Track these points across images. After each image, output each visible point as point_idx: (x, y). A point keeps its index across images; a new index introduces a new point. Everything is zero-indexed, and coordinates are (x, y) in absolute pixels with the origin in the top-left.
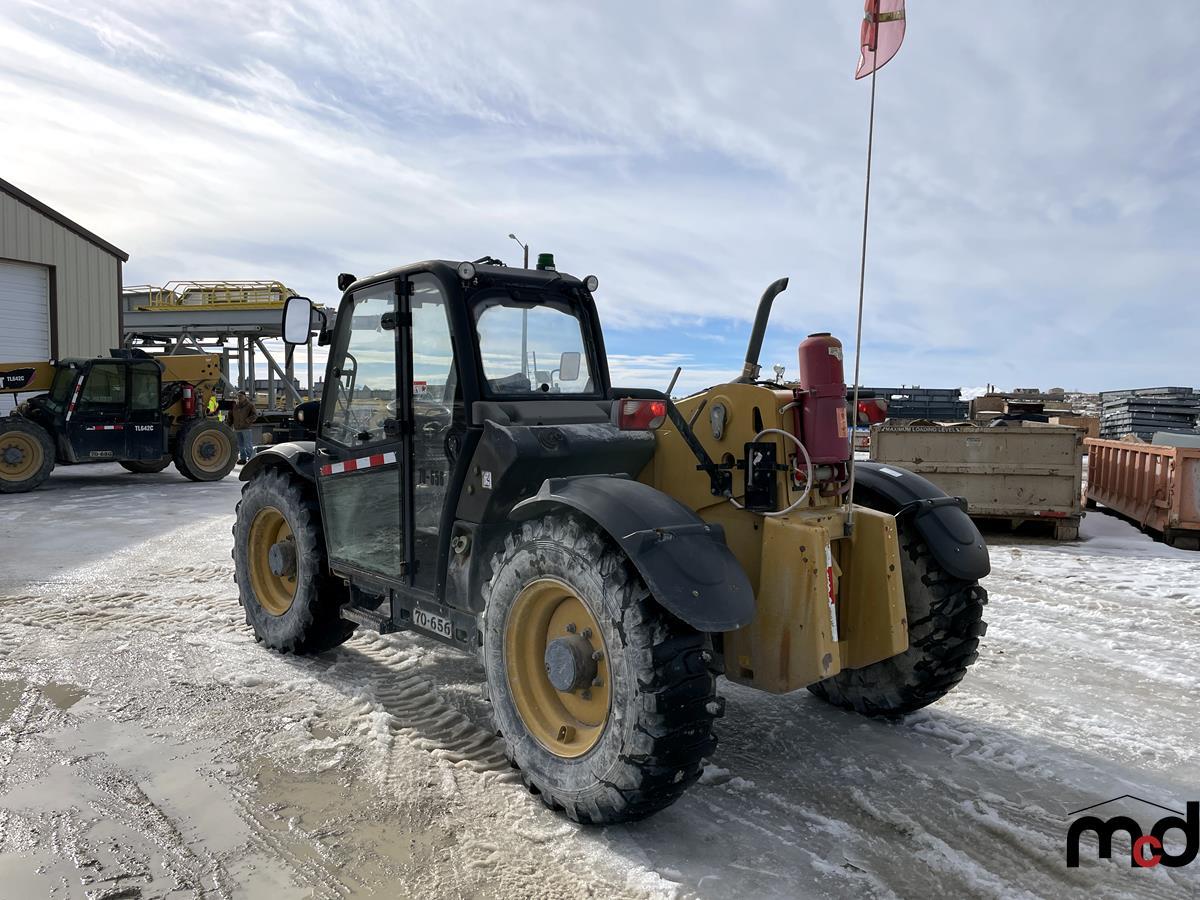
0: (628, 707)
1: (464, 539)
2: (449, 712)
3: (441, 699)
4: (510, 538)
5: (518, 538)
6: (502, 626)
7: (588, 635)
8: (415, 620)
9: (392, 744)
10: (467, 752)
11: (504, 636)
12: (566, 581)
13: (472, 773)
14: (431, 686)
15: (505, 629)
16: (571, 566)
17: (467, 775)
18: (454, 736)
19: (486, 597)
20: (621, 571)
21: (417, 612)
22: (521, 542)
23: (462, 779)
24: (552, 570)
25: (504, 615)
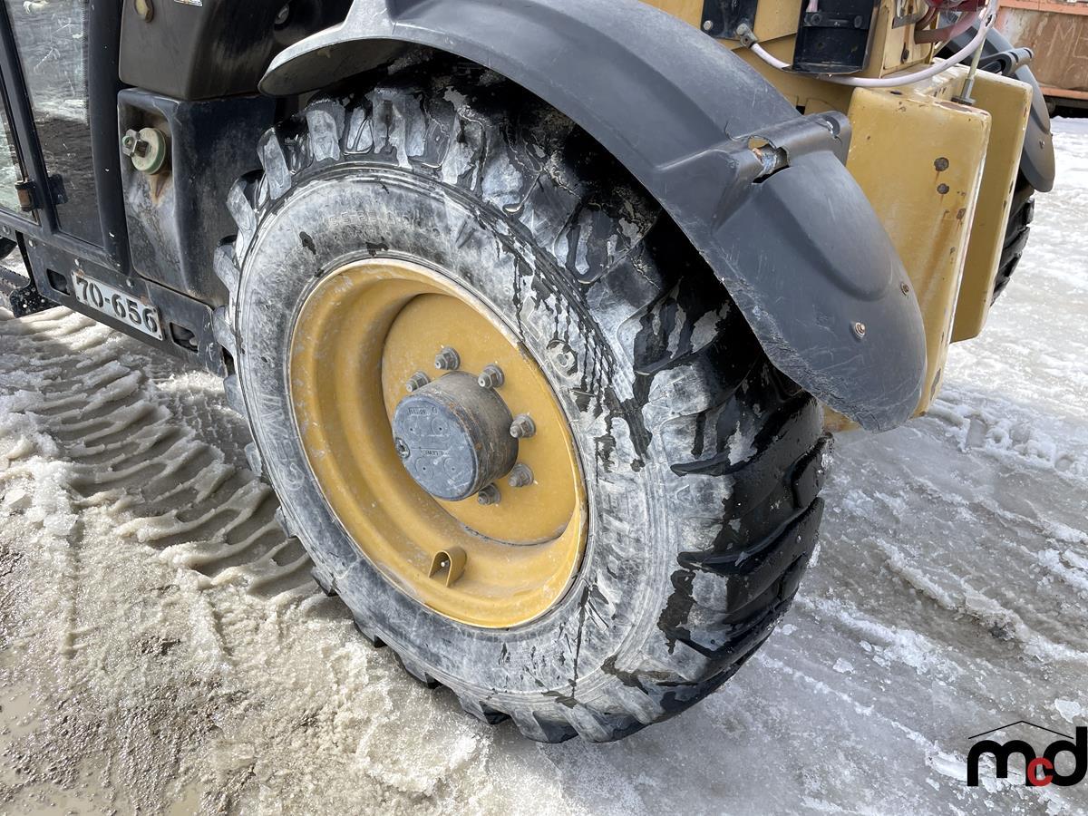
0: (641, 587)
1: (149, 135)
2: (182, 442)
3: (165, 412)
4: (272, 146)
5: (297, 147)
6: (278, 349)
7: (496, 381)
8: (79, 294)
9: (76, 537)
10: (229, 539)
11: (287, 370)
12: (455, 275)
13: (248, 599)
14: (143, 380)
15: (287, 356)
16: (468, 240)
17: (239, 603)
18: (200, 497)
19: (229, 279)
20: (642, 266)
21: (80, 280)
22: (307, 160)
23: (230, 616)
24: (408, 240)
25: (281, 328)
